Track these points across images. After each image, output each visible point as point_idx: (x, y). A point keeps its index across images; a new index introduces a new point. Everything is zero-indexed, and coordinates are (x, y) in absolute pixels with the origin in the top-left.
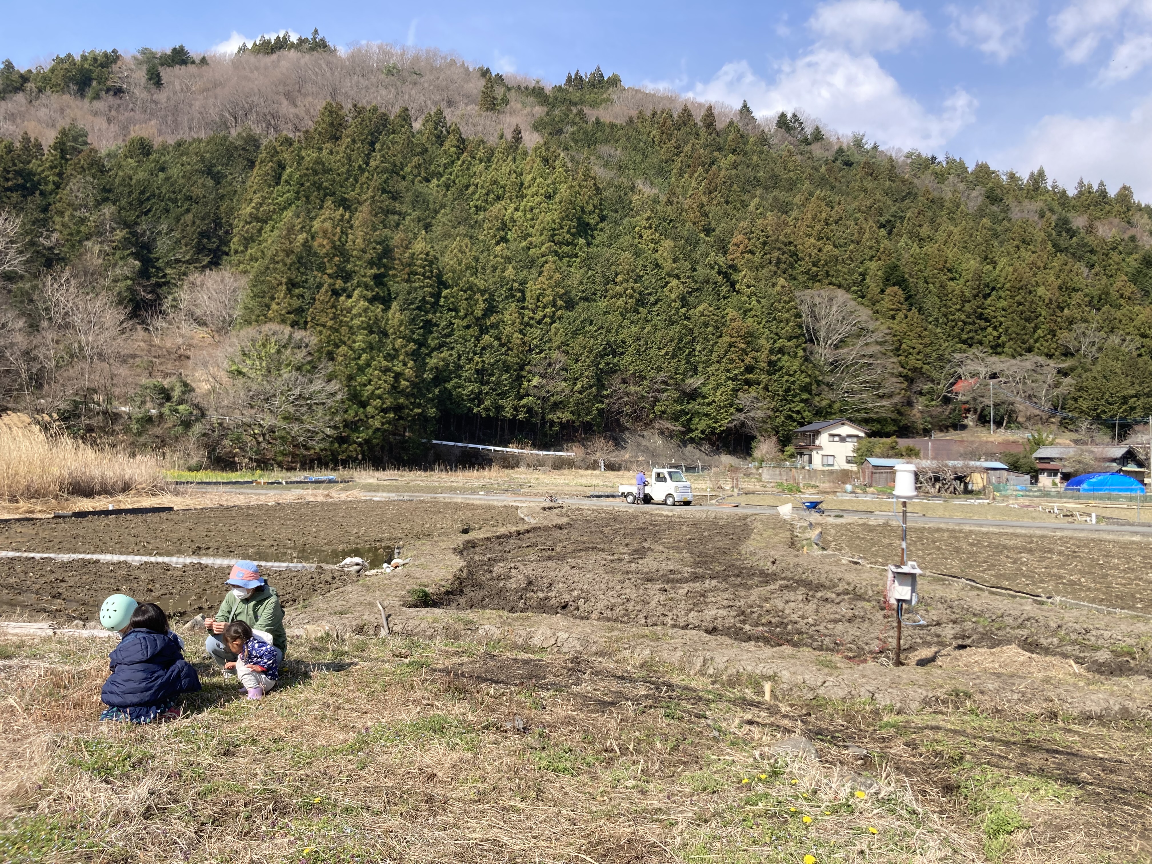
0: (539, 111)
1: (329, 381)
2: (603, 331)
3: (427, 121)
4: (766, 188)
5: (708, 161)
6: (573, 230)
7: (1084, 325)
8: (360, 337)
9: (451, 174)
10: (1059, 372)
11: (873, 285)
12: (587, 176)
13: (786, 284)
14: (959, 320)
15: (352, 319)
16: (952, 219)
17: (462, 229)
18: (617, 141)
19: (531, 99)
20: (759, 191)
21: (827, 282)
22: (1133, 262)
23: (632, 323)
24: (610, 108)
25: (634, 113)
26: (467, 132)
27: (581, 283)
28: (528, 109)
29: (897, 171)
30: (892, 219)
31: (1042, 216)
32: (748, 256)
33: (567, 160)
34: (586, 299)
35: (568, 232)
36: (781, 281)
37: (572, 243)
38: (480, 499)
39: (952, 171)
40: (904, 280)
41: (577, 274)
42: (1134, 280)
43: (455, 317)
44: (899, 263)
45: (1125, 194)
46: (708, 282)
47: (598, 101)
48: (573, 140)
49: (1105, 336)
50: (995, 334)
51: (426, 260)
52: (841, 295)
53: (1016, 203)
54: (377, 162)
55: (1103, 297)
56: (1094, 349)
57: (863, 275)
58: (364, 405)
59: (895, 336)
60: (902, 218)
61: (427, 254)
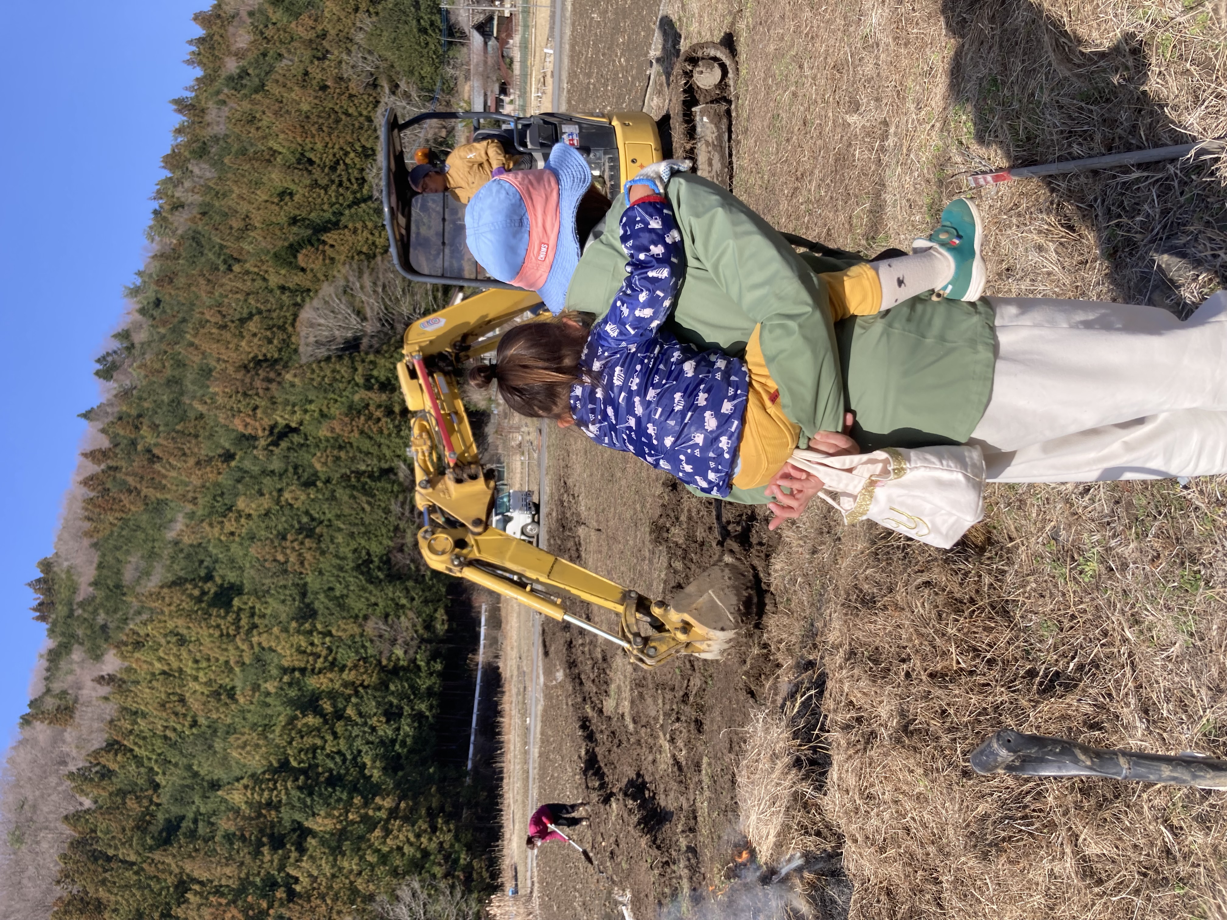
0: (77, 654)
1: (397, 898)
2: (342, 574)
3: (82, 791)
4: (182, 394)
5: (147, 456)
6: (222, 612)
7: (344, 65)
8: (346, 864)
9: (150, 759)
10: (394, 93)
11: (296, 279)
12: (159, 596)
13: (292, 372)
14: (337, 191)
15: (325, 875)
16: (225, 195)
17: (218, 745)
18: (119, 561)
19: (63, 664)
20: (186, 400)
21: (290, 329)
22: (277, 15)
23: (332, 541)
24: (79, 570)
25: (86, 542)
26: (98, 742)
27: (283, 601)
28: (75, 667)
29: (168, 250)
30: (222, 257)
31: (224, 102)
32: (259, 412)
33: (138, 620)
34: (304, 595)
35: (224, 618)
36: (288, 377)
37: (238, 615)
38: (535, 723)
39: (169, 193)
40: (291, 246)
41: (273, 606)
42: (297, 15)
43: (323, 748)
44: (272, 252)
45: (201, 18)
46: (287, 457)
47: (69, 583)
48: (115, 611)
49: (356, 46)
50: (352, 155)
51: (253, 789)
52: (306, 314)
53: (209, 129)
54: (131, 852)
55: (314, 46)
56: (369, 57)
57: (283, 288)
58: (426, 854)
59: (353, 258)
60: (222, 247)
61: (246, 787)
